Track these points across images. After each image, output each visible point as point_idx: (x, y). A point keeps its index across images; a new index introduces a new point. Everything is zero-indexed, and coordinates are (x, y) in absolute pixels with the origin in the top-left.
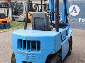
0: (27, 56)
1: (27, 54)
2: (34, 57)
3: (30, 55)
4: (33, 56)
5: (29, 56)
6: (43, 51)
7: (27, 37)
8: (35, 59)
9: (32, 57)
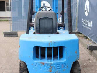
0: (50, 67)
1: (51, 64)
2: (59, 68)
3: (54, 65)
4: (58, 65)
5: (53, 67)
6: (68, 58)
7: (49, 43)
8: (60, 69)
9: (57, 67)
